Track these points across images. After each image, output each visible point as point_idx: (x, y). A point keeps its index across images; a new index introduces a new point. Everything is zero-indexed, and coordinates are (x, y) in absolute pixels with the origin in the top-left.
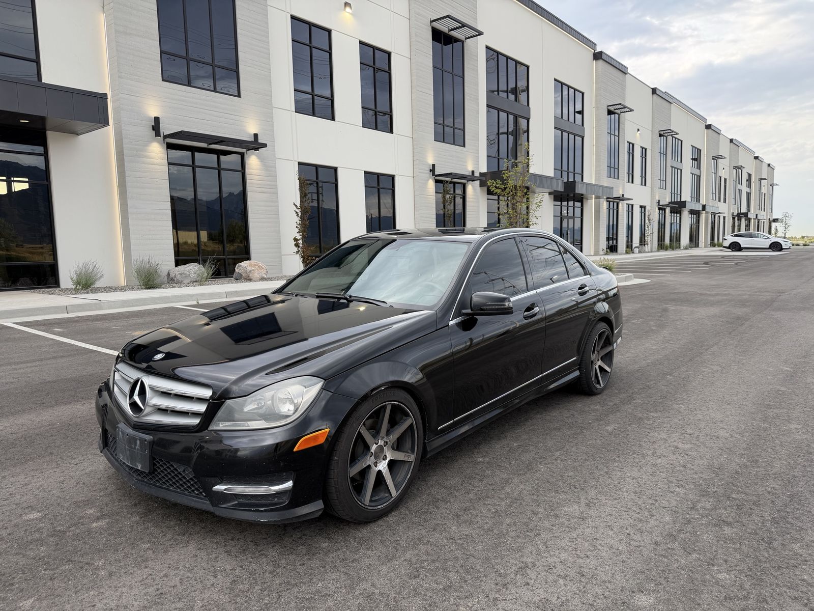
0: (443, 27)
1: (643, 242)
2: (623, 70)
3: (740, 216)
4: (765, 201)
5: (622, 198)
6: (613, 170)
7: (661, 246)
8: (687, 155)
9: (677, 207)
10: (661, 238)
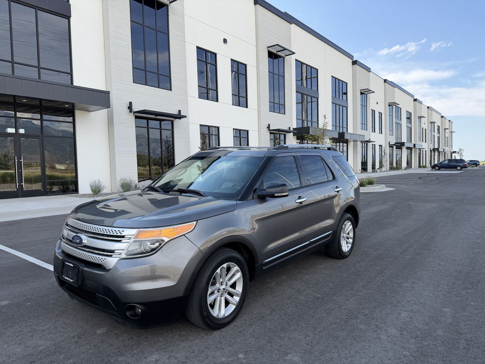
0: (274, 50)
1: (381, 166)
2: (368, 70)
3: (434, 150)
4: (449, 141)
5: (369, 141)
6: (364, 125)
7: (392, 168)
8: (404, 116)
9: (400, 145)
10: (391, 163)
